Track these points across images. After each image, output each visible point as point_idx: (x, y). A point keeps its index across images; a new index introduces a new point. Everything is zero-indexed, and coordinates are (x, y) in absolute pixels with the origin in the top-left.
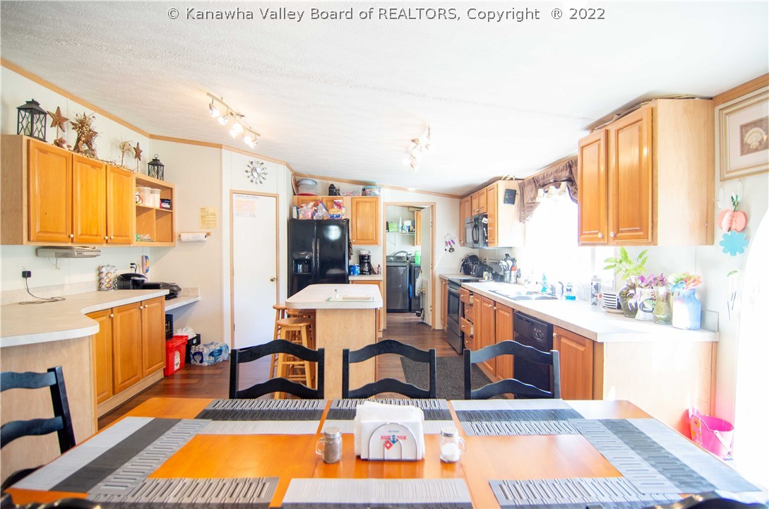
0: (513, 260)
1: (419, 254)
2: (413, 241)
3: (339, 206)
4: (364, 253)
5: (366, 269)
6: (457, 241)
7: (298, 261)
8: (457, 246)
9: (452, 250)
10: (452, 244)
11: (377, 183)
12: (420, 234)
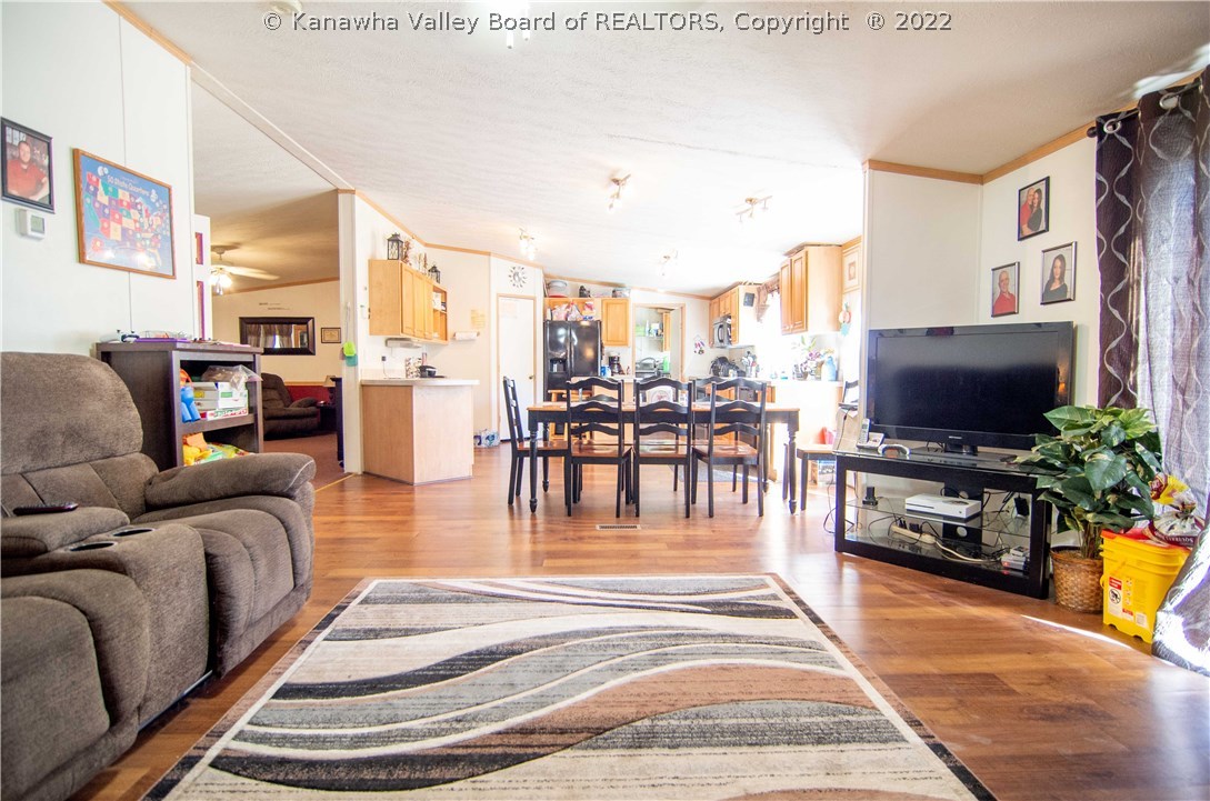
0: (754, 357)
1: (668, 360)
2: (661, 346)
3: (590, 307)
4: (613, 355)
5: (616, 370)
6: (706, 343)
7: (553, 361)
8: (706, 348)
9: (701, 352)
10: (702, 346)
11: (627, 285)
12: (669, 338)
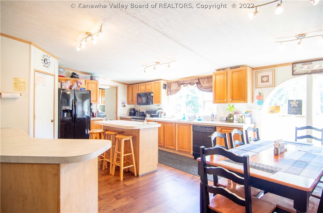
3: (81, 84)
6: (126, 102)
7: (64, 111)
9: (124, 106)
10: (125, 104)
